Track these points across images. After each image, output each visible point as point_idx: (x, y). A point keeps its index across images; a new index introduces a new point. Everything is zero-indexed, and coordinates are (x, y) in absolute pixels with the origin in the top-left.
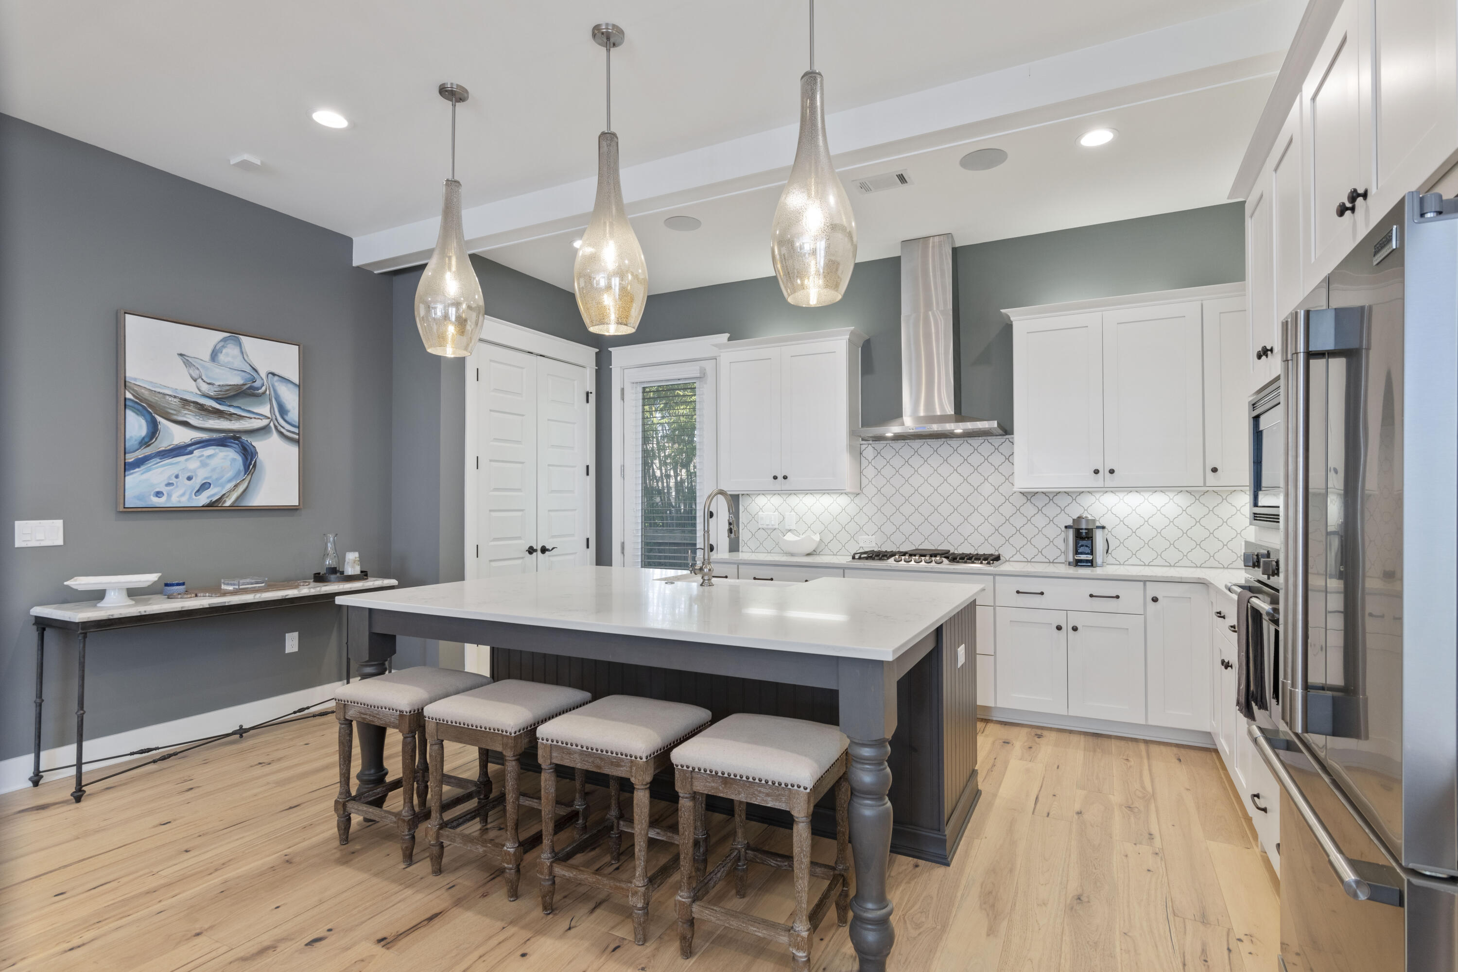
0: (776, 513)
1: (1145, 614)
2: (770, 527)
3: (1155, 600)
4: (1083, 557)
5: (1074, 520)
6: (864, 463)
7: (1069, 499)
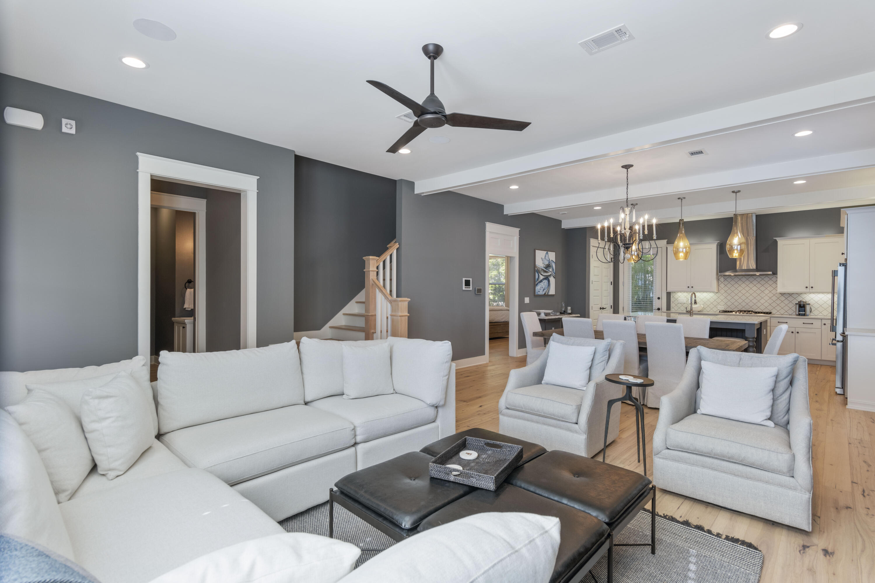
0: (685, 298)
1: (821, 328)
2: (683, 302)
3: (825, 324)
4: (801, 313)
5: (799, 302)
6: (720, 282)
7: (798, 295)
